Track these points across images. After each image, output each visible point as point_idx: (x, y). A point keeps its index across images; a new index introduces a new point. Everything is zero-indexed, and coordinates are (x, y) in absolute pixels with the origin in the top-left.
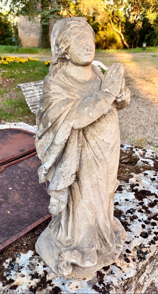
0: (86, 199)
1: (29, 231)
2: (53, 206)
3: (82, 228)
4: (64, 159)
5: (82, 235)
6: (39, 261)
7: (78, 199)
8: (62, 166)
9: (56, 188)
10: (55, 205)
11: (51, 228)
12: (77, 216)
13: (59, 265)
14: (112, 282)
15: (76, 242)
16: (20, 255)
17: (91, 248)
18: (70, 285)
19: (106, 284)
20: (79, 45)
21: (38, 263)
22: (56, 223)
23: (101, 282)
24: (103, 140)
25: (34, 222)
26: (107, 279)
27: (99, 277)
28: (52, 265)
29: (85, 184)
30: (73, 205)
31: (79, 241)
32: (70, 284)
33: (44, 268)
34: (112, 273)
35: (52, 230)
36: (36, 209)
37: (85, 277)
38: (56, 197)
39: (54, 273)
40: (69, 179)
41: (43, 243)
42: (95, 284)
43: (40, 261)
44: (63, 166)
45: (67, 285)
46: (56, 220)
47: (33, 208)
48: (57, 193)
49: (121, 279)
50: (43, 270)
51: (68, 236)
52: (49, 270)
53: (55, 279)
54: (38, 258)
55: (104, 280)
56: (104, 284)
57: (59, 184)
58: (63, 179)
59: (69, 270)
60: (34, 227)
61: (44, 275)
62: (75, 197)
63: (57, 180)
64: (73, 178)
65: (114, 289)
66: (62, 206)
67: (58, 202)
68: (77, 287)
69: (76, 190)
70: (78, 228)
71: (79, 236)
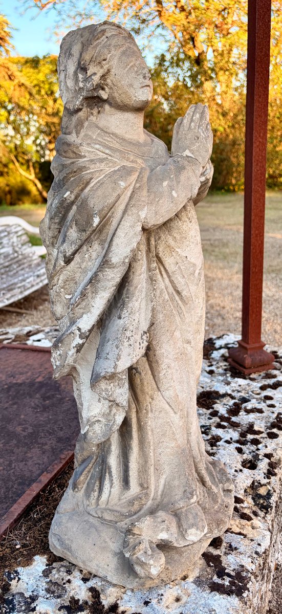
0: (167, 389)
1: (19, 514)
2: (94, 423)
3: (164, 459)
4: (128, 297)
5: (164, 477)
6: (69, 572)
7: (149, 393)
8: (125, 313)
9: (115, 367)
10: (98, 421)
11: (76, 490)
12: (150, 433)
13: (134, 554)
14: (242, 566)
15: (152, 496)
16: (16, 572)
17: (189, 499)
18: (161, 599)
19: (233, 574)
20: (129, 67)
21: (69, 577)
22: (89, 472)
23: (221, 573)
24: (186, 257)
25: (19, 496)
26: (231, 562)
27: (212, 564)
28: (106, 567)
29: (165, 355)
30: (137, 412)
31: (160, 493)
32: (159, 597)
33: (85, 583)
34: (231, 548)
35: (81, 493)
36: (13, 471)
37: (184, 574)
38: (110, 393)
39: (115, 585)
40: (138, 343)
41: (69, 525)
42: (211, 581)
43: (70, 571)
44: (127, 314)
45: (154, 602)
46: (90, 465)
47: (4, 469)
48: (112, 385)
49: (255, 556)
50: (85, 590)
51: (131, 490)
52: (100, 584)
53: (122, 599)
54: (62, 566)
55: (226, 566)
56: (229, 575)
57: (121, 357)
58: (128, 343)
59: (160, 558)
60: (26, 504)
61: (93, 600)
62: (143, 391)
63: (115, 349)
64: (145, 342)
65: (253, 577)
66: (116, 417)
67: (108, 411)
68: (178, 600)
69: (143, 374)
70: (153, 461)
71: (157, 480)
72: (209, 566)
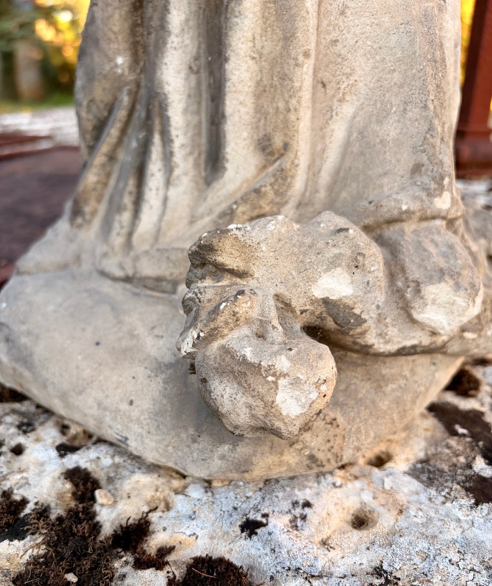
6: (26, 427)
11: (79, 220)
18: (304, 518)
21: (21, 439)
27: (461, 431)
32: (298, 511)
33: (62, 456)
35: (92, 231)
39: (154, 468)
42: (468, 472)
43: (29, 424)
45: (278, 524)
50: (57, 474)
52: (107, 461)
53: (168, 508)
54: (14, 411)
61: (73, 504)
68: (360, 522)
70: (313, 39)
71: (320, 132)
72: (454, 433)
